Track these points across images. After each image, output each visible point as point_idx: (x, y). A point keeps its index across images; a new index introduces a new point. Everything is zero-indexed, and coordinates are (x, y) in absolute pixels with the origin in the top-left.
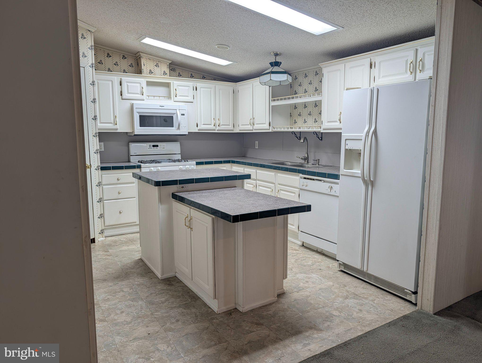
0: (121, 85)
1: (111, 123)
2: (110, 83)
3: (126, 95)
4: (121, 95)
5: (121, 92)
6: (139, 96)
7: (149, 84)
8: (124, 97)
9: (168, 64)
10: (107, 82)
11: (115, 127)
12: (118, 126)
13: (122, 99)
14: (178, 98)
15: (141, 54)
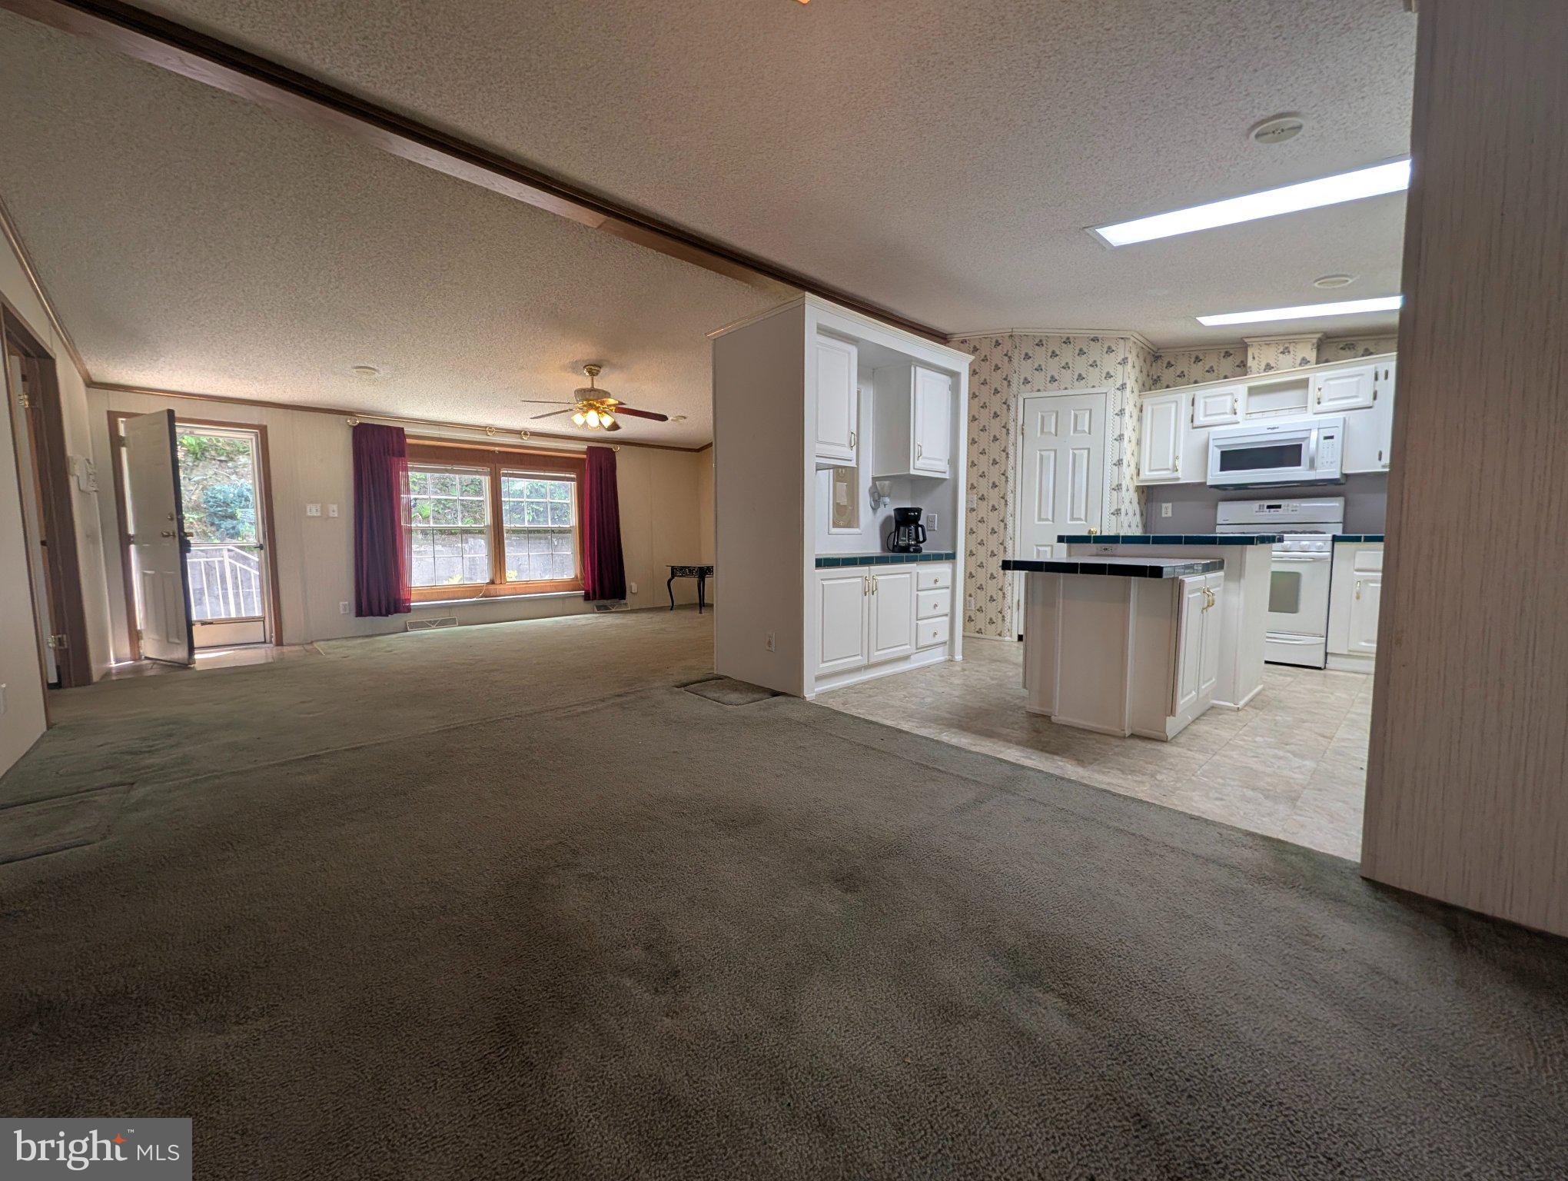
0: (1193, 405)
1: (1168, 469)
2: (1173, 406)
3: (1200, 419)
4: (1192, 421)
5: (1193, 416)
6: (1229, 417)
7: (1253, 391)
8: (1196, 423)
9: (1315, 341)
10: (1168, 405)
11: (1175, 475)
12: (1179, 474)
13: (1194, 428)
14: (1326, 405)
15: (1246, 340)
